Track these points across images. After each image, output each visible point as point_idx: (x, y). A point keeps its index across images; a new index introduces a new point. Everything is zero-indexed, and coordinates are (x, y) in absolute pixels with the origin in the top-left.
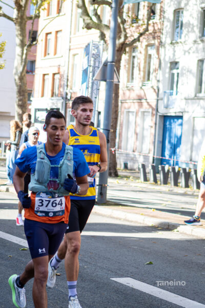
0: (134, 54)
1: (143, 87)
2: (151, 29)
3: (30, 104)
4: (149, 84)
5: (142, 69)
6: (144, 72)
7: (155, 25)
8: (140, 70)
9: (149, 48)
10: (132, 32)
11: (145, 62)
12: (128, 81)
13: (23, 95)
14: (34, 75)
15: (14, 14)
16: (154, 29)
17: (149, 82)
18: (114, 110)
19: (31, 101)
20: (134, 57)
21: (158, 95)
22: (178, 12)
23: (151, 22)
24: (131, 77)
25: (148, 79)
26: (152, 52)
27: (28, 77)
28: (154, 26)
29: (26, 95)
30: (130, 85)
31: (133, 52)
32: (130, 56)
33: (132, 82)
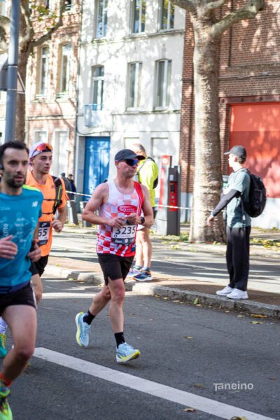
0: (44, 56)
1: (58, 100)
2: (66, 22)
4: (65, 95)
5: (55, 76)
6: (58, 80)
7: (72, 17)
8: (52, 78)
9: (63, 48)
11: (59, 67)
12: (37, 92)
16: (71, 23)
17: (65, 93)
18: (20, 130)
20: (44, 60)
21: (77, 112)
23: (65, 14)
24: (41, 86)
25: (64, 89)
26: (68, 53)
28: (70, 19)
30: (40, 97)
31: (44, 54)
32: (39, 59)
33: (42, 93)
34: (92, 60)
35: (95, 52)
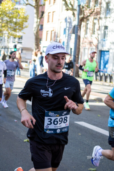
0: (88, 22)
1: (92, 37)
2: (95, 11)
3: (40, 44)
4: (94, 36)
5: (91, 29)
6: (92, 31)
10: (87, 12)
11: (93, 25)
12: (85, 34)
13: (38, 40)
14: (42, 32)
15: (34, 3)
16: (97, 11)
17: (94, 35)
18: (78, 47)
19: (41, 43)
20: (88, 24)
21: (98, 41)
22: (108, 4)
23: (95, 8)
24: (86, 33)
25: (94, 34)
26: (96, 21)
27: (40, 32)
29: (39, 40)
30: (86, 36)
32: (86, 23)
34: (104, 24)
35: (105, 21)
